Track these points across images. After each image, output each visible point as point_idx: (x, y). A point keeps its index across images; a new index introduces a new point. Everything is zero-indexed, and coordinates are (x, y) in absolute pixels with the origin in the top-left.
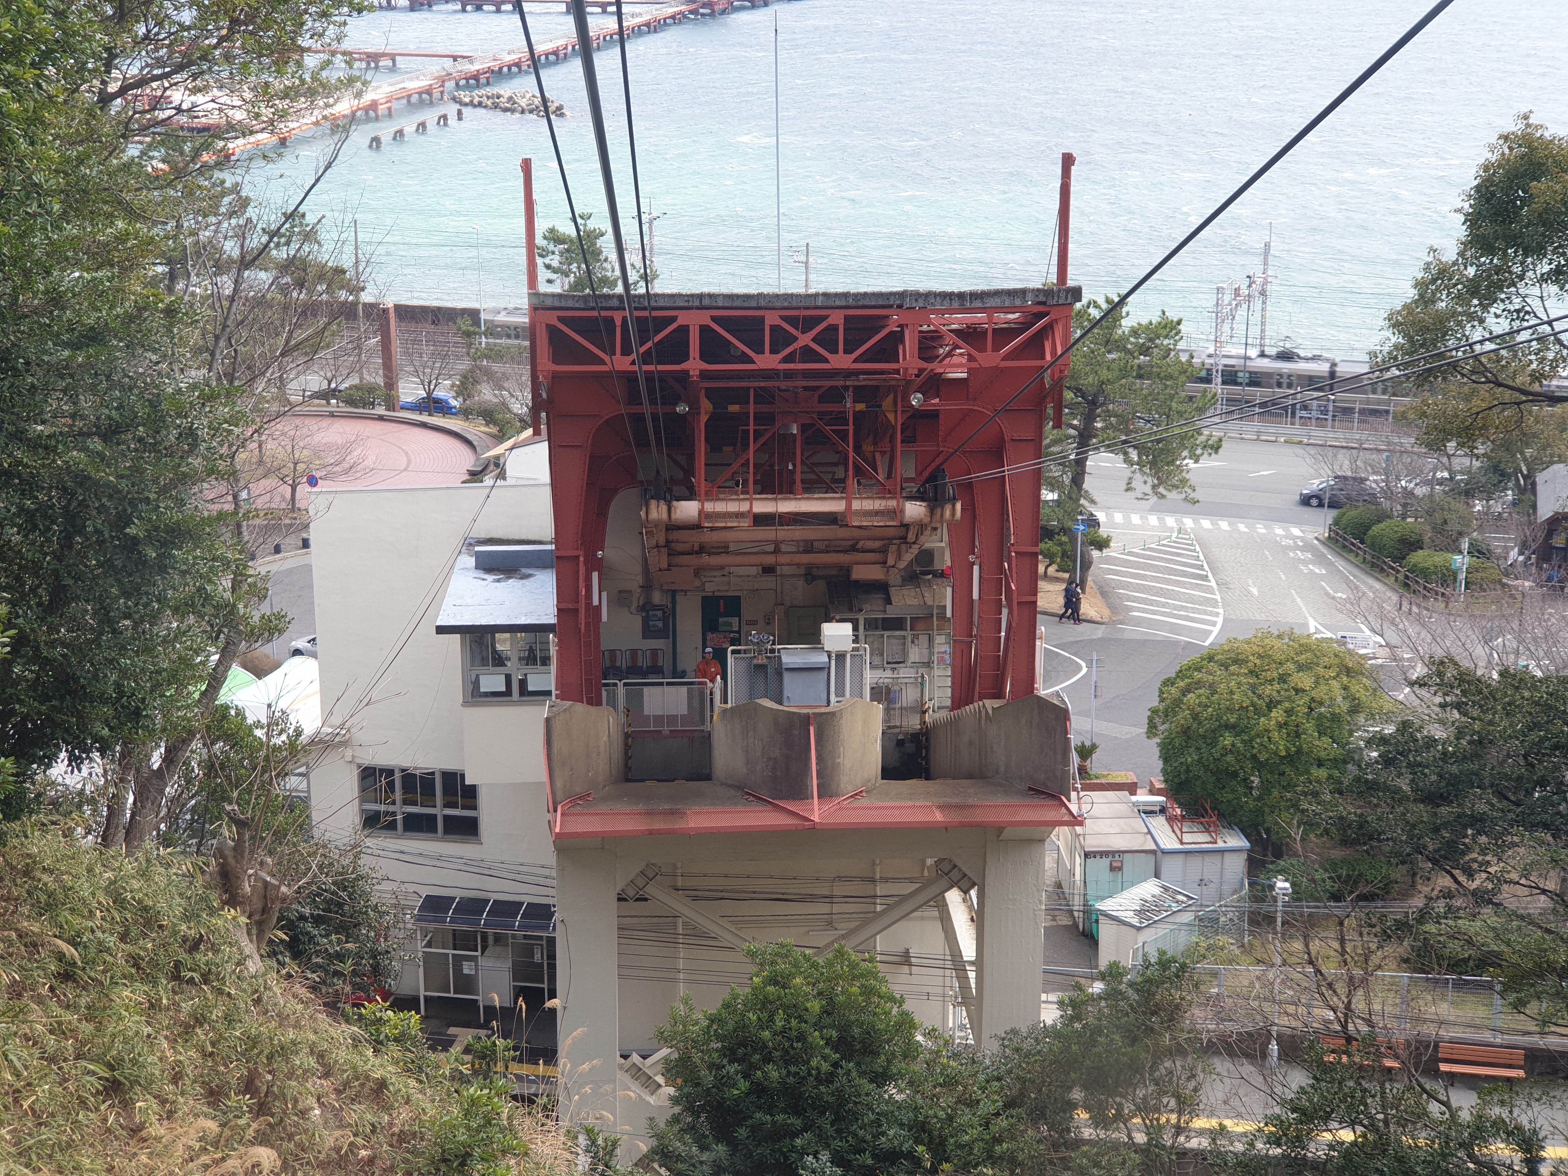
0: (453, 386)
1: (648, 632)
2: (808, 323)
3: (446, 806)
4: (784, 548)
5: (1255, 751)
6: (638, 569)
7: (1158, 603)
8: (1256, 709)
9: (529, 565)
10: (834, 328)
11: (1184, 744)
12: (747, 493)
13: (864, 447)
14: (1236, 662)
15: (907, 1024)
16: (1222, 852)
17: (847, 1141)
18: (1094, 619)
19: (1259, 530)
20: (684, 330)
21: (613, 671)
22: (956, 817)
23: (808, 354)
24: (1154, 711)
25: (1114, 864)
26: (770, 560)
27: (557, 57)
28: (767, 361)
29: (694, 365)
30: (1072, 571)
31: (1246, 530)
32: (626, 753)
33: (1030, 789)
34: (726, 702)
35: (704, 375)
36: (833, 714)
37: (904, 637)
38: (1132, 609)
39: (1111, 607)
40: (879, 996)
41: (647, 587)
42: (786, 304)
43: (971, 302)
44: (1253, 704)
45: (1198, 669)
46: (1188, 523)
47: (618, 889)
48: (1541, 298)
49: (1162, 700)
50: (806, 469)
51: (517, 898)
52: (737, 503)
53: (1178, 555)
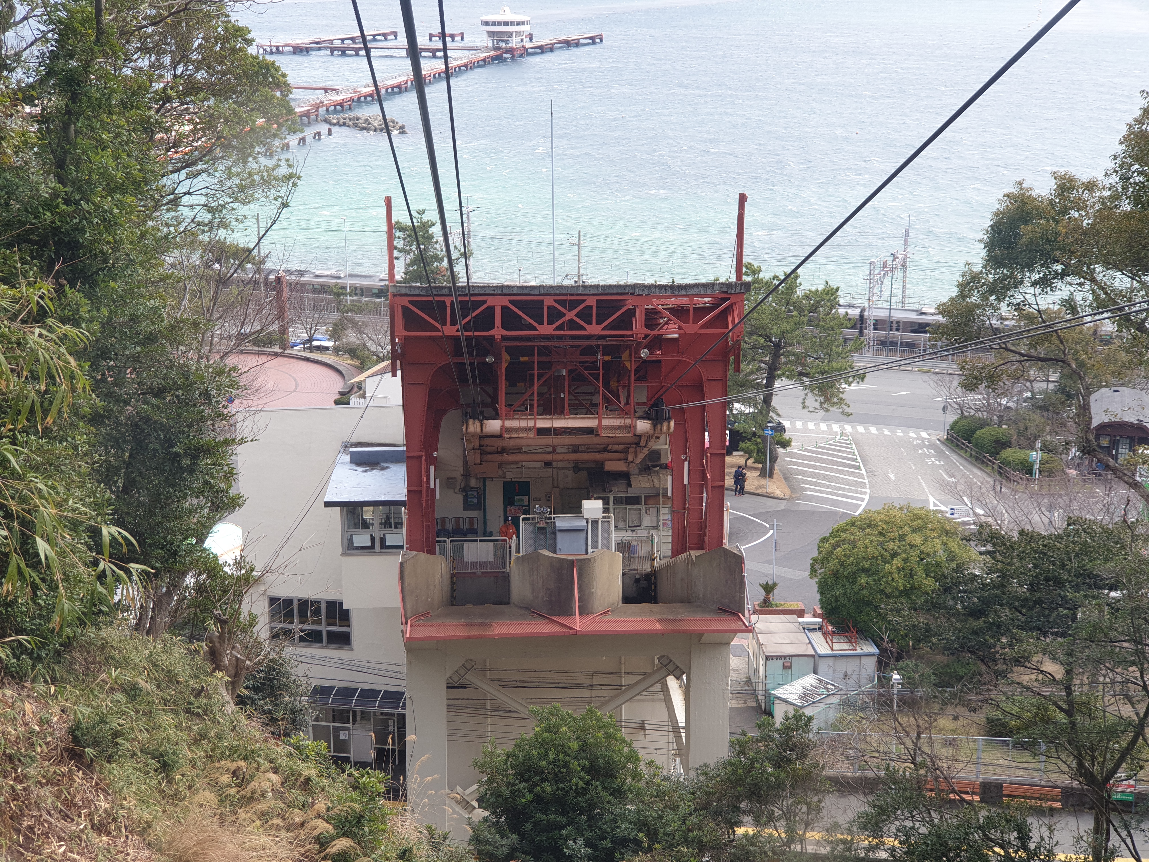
0: (327, 331)
1: (467, 506)
2: (572, 305)
3: (328, 624)
4: (559, 450)
5: (882, 587)
6: (460, 463)
7: (824, 486)
8: (883, 558)
9: (386, 461)
10: (591, 307)
11: (834, 582)
12: (533, 415)
13: (611, 383)
14: (870, 526)
15: (633, 757)
16: (860, 656)
17: (595, 832)
18: (779, 496)
19: (898, 434)
20: (491, 308)
21: (443, 532)
22: (671, 627)
23: (572, 325)
24: (815, 560)
25: (786, 664)
26: (549, 457)
27: (399, 89)
28: (546, 329)
29: (498, 332)
30: (764, 463)
31: (889, 434)
32: (452, 587)
33: (719, 609)
34: (519, 552)
35: (504, 338)
36: (589, 560)
37: (640, 509)
38: (806, 489)
39: (792, 488)
40: (616, 740)
41: (466, 475)
42: (558, 292)
43: (679, 291)
44: (881, 555)
45: (844, 531)
46: (848, 428)
47: (448, 676)
48: (1035, 295)
49: (820, 553)
50: (572, 397)
51: (377, 687)
52: (526, 421)
53: (840, 451)
